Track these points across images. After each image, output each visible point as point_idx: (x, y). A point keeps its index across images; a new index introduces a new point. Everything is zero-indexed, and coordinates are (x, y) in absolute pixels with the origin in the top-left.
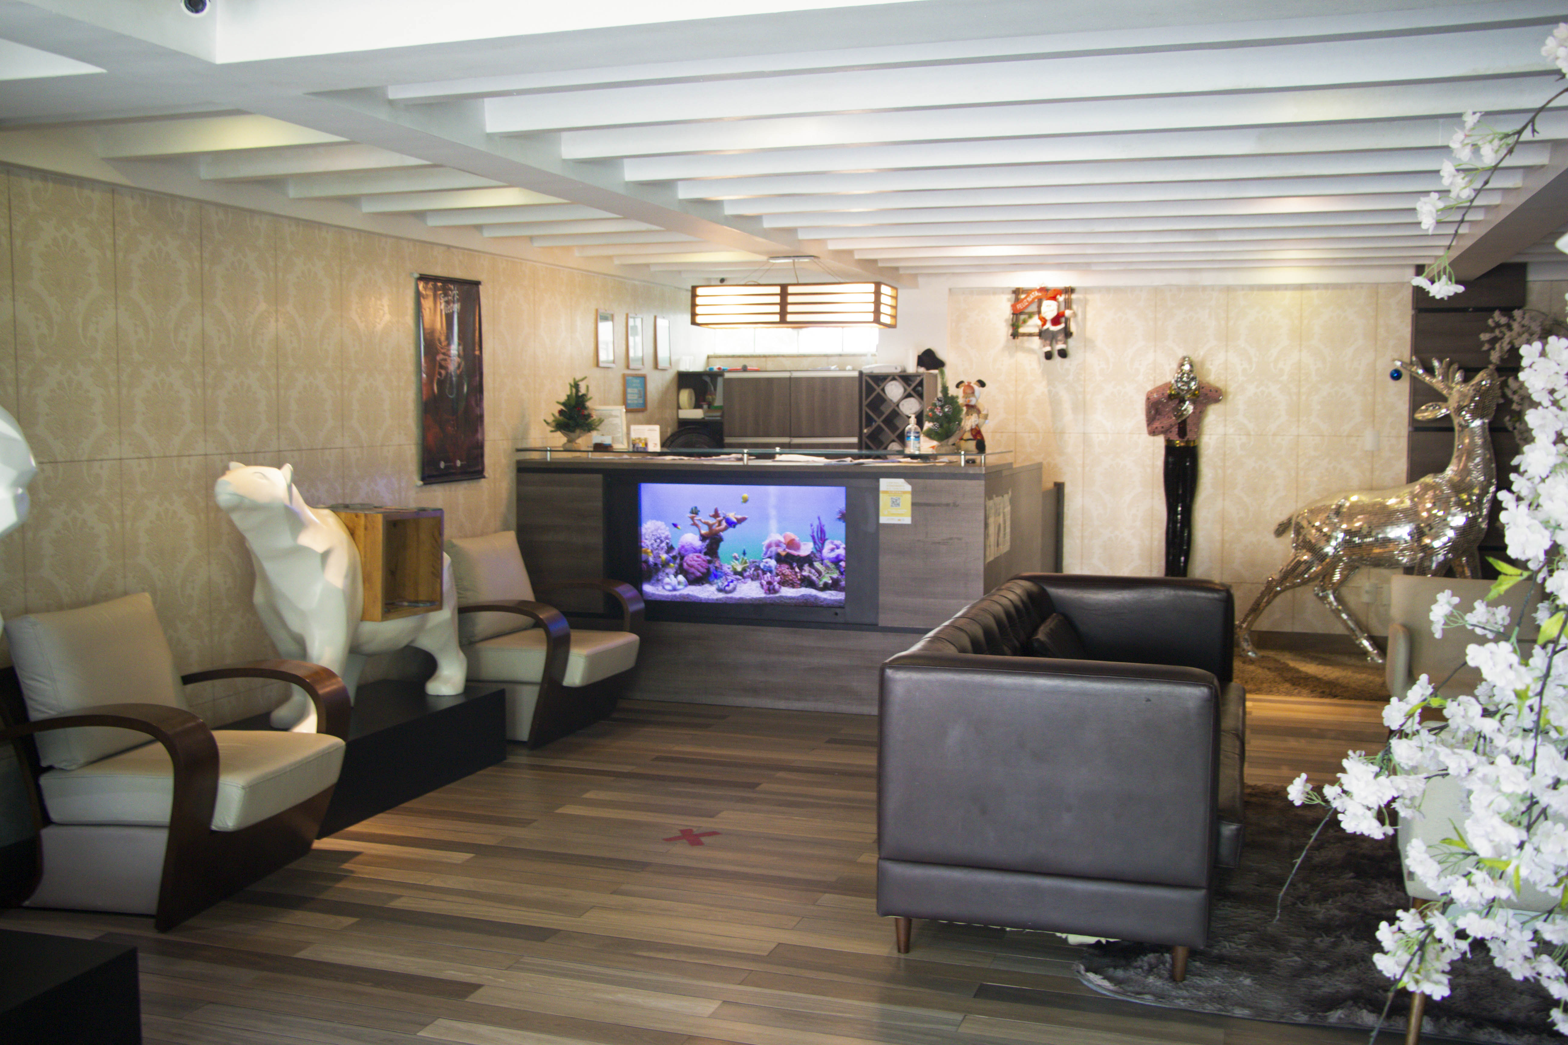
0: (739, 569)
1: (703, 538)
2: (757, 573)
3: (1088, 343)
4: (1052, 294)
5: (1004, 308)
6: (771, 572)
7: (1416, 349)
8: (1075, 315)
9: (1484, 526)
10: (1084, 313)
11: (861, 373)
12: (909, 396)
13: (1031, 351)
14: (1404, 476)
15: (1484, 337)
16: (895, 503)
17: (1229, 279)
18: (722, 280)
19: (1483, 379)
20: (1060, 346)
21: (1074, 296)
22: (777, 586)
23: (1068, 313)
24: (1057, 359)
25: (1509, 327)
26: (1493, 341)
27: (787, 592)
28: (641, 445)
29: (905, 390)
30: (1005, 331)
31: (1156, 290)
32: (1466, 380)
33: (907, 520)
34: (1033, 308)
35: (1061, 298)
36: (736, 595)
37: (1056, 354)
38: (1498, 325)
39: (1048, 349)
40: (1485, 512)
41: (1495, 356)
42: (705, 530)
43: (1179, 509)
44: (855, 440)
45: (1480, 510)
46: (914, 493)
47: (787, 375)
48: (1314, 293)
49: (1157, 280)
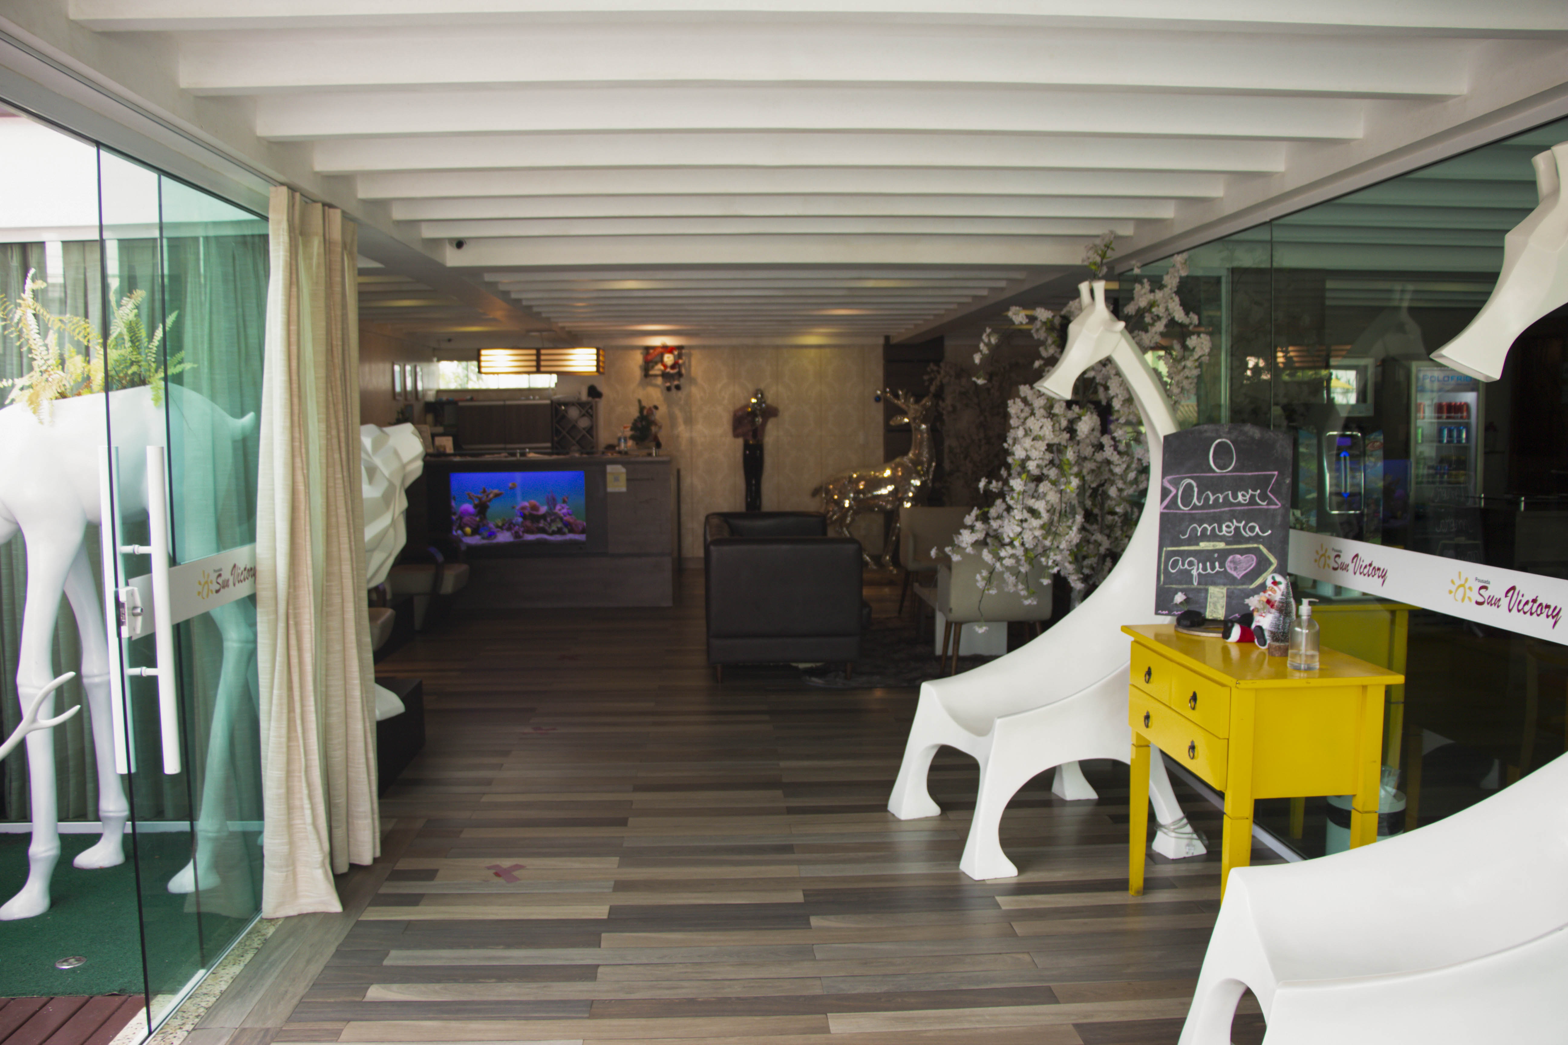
0: (500, 524)
1: (476, 506)
2: (508, 526)
3: (692, 381)
4: (669, 349)
5: (638, 358)
6: (518, 525)
7: (887, 384)
8: (684, 363)
9: (930, 485)
10: (690, 362)
11: (552, 402)
12: (584, 415)
13: (656, 386)
14: (882, 459)
15: (926, 377)
16: (617, 479)
17: (779, 341)
18: (450, 340)
19: (927, 402)
20: (676, 383)
21: (684, 351)
22: (521, 533)
23: (681, 362)
24: (674, 391)
25: (939, 372)
26: (931, 381)
27: (530, 537)
28: (442, 450)
29: (580, 411)
30: (638, 373)
31: (734, 348)
32: (917, 402)
33: (624, 489)
34: (658, 359)
35: (676, 353)
36: (495, 541)
37: (673, 388)
38: (932, 371)
39: (668, 384)
40: (931, 477)
41: (933, 389)
42: (477, 502)
43: (754, 482)
44: (549, 445)
45: (928, 476)
46: (628, 473)
47: (501, 403)
48: (828, 350)
49: (735, 341)
